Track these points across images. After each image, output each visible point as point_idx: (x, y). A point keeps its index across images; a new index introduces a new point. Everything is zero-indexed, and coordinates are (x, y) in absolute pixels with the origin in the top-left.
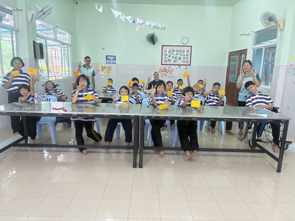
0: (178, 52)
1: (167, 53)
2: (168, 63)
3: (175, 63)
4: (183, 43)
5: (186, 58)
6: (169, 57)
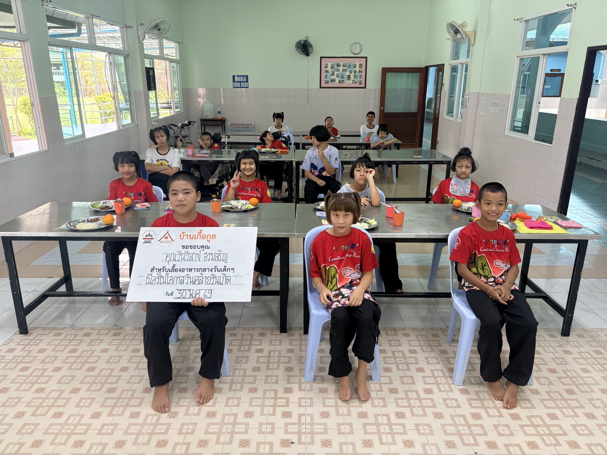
0: (345, 68)
1: (329, 69)
2: (330, 85)
3: (341, 84)
4: (353, 52)
5: (359, 76)
6: (331, 75)
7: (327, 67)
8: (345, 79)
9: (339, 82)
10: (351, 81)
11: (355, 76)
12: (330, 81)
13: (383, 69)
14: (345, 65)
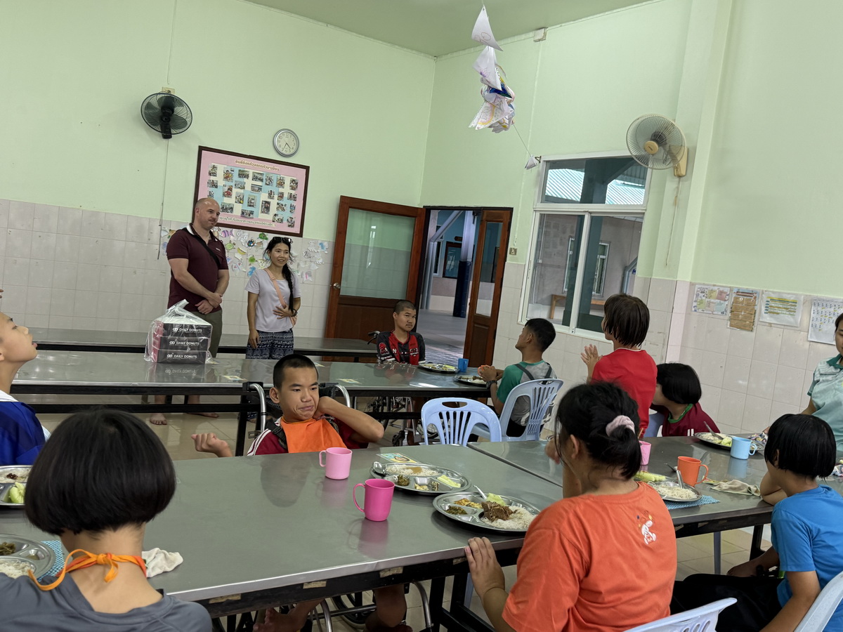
0: (259, 183)
1: (219, 179)
3: (247, 220)
4: (280, 149)
5: (288, 206)
6: (224, 195)
8: (258, 209)
9: (243, 213)
10: (270, 217)
11: (280, 207)
13: (343, 198)
14: (259, 176)
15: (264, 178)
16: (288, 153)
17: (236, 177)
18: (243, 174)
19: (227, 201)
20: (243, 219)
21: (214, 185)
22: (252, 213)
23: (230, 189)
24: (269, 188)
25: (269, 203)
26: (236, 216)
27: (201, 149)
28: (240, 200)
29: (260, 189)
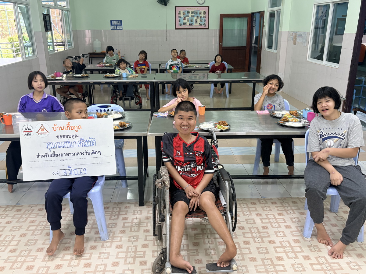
0: (193, 14)
1: (182, 15)
2: (183, 27)
3: (191, 26)
4: (199, 3)
5: (203, 20)
6: (183, 20)
7: (180, 14)
8: (194, 22)
9: (189, 24)
10: (198, 24)
11: (201, 21)
12: (182, 24)
13: (221, 14)
14: (193, 12)
15: (195, 12)
16: (202, 3)
17: (186, 14)
18: (188, 12)
19: (184, 21)
20: (190, 26)
21: (180, 17)
22: (192, 24)
23: (185, 18)
24: (197, 15)
25: (197, 20)
26: (188, 26)
27: (176, 7)
28: (188, 20)
29: (194, 16)
